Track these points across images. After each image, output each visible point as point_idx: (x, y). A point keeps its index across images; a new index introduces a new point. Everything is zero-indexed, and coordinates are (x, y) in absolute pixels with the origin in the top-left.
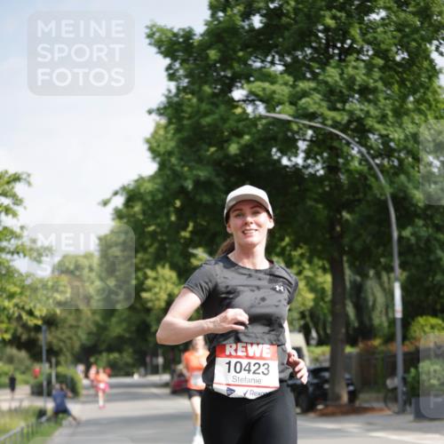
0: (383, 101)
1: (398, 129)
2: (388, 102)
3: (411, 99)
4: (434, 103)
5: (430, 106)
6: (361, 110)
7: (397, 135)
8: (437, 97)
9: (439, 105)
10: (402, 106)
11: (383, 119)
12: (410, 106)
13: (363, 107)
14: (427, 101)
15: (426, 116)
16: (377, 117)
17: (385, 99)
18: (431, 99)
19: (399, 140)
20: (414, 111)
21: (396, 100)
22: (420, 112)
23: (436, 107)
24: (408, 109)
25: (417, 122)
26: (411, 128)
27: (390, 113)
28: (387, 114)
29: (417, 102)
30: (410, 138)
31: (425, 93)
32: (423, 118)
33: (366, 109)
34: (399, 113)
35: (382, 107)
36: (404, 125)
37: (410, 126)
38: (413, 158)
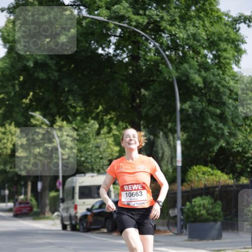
0: (174, 9)
1: (182, 30)
2: (177, 10)
3: (193, 8)
4: (210, 12)
5: (208, 13)
6: (157, 15)
7: (182, 35)
8: (212, 7)
9: (213, 13)
10: (186, 14)
11: (172, 23)
12: (193, 13)
13: (158, 13)
14: (205, 10)
15: (203, 21)
16: (168, 21)
17: (175, 8)
18: (208, 9)
19: (183, 38)
20: (195, 18)
21: (183, 9)
22: (199, 18)
23: (212, 14)
24: (191, 16)
25: (197, 25)
26: (192, 30)
27: (178, 19)
28: (176, 19)
29: (197, 10)
30: (191, 37)
31: (204, 4)
32: (201, 23)
33: (161, 14)
34: (184, 18)
35: (172, 14)
36: (187, 28)
37: (192, 28)
38: (193, 51)
